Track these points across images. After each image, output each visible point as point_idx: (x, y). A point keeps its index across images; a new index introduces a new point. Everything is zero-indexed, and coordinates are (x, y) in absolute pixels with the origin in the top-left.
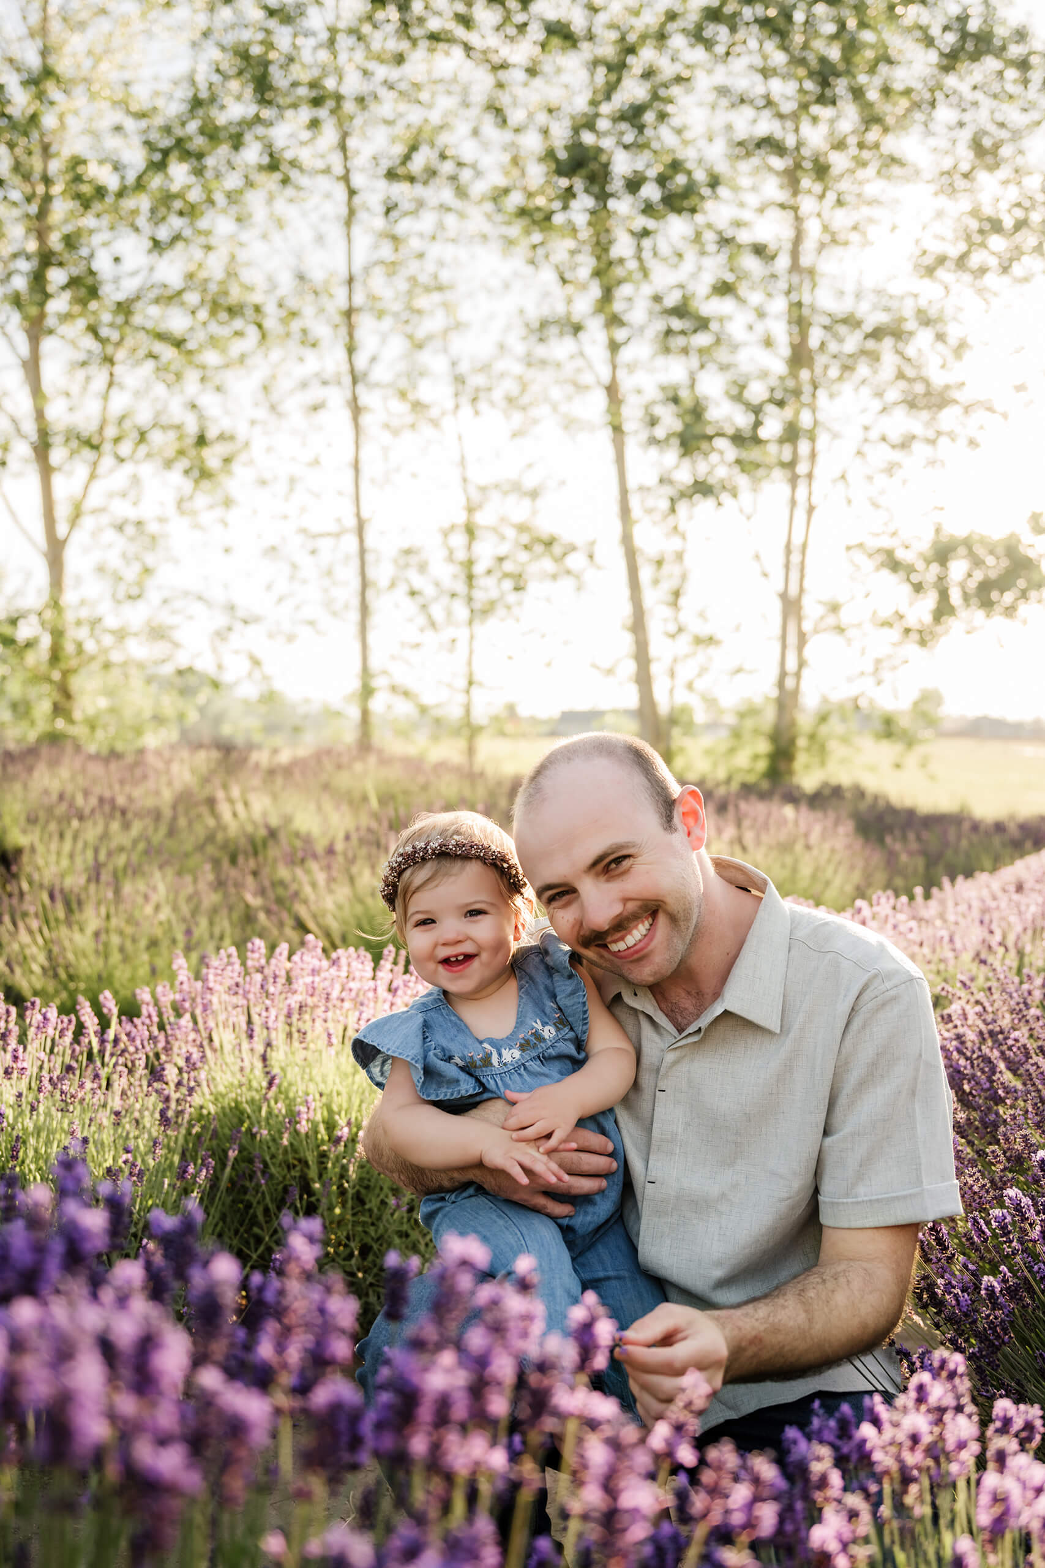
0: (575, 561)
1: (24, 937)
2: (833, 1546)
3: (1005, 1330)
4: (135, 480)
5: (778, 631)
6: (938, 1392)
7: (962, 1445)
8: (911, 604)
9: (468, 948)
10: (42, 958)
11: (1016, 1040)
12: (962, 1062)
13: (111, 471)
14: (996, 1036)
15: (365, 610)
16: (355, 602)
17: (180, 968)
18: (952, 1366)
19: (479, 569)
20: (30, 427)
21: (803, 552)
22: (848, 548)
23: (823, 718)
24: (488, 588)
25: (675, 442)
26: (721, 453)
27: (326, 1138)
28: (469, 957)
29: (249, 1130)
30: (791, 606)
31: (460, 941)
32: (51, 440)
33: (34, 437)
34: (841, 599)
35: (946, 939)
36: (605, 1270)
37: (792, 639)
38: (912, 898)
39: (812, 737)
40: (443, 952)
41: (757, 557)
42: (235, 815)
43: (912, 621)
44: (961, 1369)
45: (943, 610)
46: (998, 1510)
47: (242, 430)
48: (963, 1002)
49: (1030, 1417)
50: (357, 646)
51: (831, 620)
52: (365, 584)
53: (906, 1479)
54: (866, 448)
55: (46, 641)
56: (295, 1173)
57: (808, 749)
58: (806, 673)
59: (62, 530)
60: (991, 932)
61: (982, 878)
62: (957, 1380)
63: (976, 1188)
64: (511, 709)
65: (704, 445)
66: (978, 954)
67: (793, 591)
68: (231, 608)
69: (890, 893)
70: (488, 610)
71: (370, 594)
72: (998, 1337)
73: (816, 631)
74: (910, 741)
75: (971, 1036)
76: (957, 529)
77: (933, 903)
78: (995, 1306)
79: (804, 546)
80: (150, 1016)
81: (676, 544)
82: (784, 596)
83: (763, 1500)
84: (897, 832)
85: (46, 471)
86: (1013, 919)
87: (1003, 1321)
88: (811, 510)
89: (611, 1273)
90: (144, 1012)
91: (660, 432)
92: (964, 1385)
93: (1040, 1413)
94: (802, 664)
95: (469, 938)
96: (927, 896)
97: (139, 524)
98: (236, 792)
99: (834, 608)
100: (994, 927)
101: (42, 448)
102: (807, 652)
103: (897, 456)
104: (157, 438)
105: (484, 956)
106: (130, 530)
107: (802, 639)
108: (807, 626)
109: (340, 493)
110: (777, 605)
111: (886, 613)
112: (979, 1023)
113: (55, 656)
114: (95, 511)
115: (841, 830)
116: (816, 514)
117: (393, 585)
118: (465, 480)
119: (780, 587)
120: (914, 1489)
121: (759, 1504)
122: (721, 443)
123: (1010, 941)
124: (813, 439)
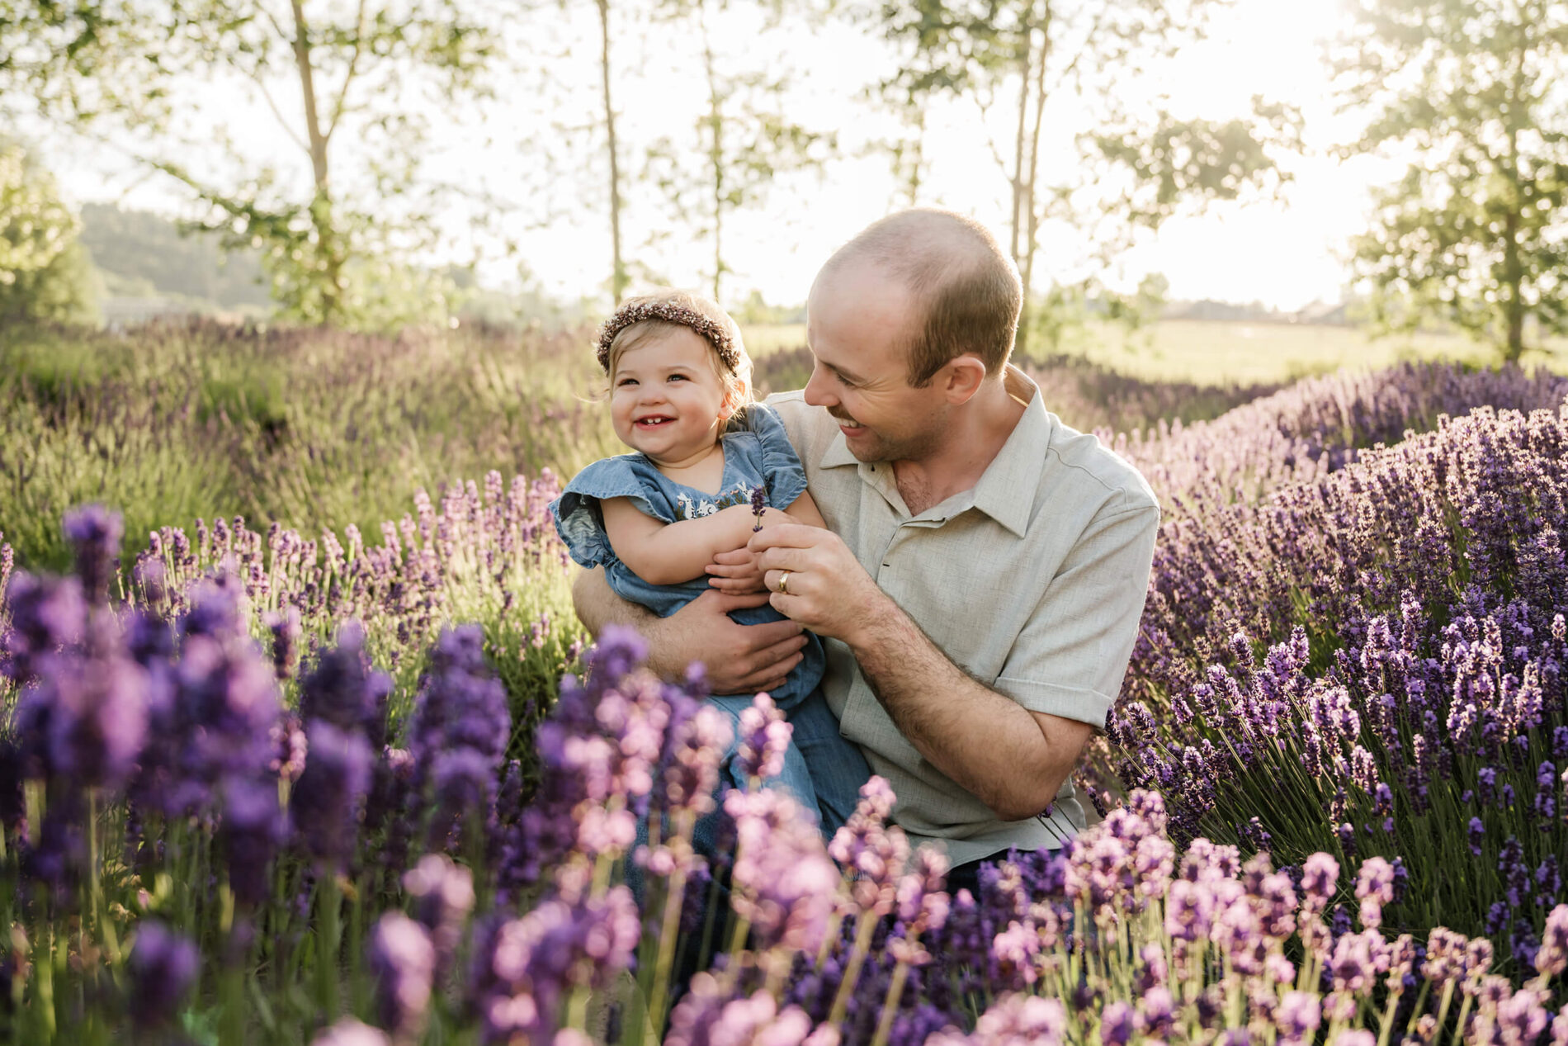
0: (817, 150)
1: (286, 493)
2: (1017, 955)
3: (1205, 797)
4: (394, 77)
5: (1008, 214)
6: (1131, 823)
7: (1154, 865)
8: (1137, 187)
9: (666, 411)
10: (304, 511)
11: (1226, 548)
12: (1173, 571)
13: (370, 68)
14: (1206, 546)
15: (616, 201)
16: (607, 192)
17: (422, 502)
18: (1149, 804)
19: (726, 159)
20: (289, 27)
21: (1035, 141)
22: (1078, 137)
23: (1056, 301)
24: (734, 177)
25: (913, 32)
26: (958, 42)
27: (563, 655)
28: (666, 420)
29: (489, 649)
30: (1022, 190)
31: (657, 403)
32: (310, 39)
33: (294, 37)
34: (1072, 185)
35: (1162, 475)
36: (810, 738)
37: (1024, 223)
38: (1129, 438)
39: (1044, 318)
40: (639, 413)
41: (991, 144)
42: (491, 386)
43: (1139, 203)
44: (1159, 806)
45: (1167, 193)
46: (1188, 917)
47: (493, 23)
48: (1174, 520)
49: (1226, 855)
50: (610, 237)
51: (1060, 205)
52: (616, 175)
53: (1098, 899)
54: (1098, 36)
55: (314, 238)
56: (535, 690)
57: (1038, 330)
58: (1036, 255)
59: (324, 127)
60: (1206, 469)
61: (1199, 426)
62: (1153, 816)
63: (1182, 678)
64: (757, 297)
65: (942, 35)
66: (1193, 489)
67: (1025, 178)
68: (487, 197)
69: (1109, 428)
70: (735, 199)
71: (622, 187)
72: (1199, 805)
73: (1046, 215)
74: (1135, 323)
75: (1182, 549)
76: (1181, 115)
77: (1151, 444)
78: (1197, 775)
79: (1036, 133)
80: (393, 546)
81: (912, 133)
82: (1016, 182)
83: (933, 892)
84: (1119, 393)
85: (306, 70)
86: (1227, 455)
87: (1204, 789)
88: (1043, 97)
89: (817, 741)
90: (387, 541)
91: (898, 22)
92: (1161, 820)
93: (1237, 853)
94: (1033, 247)
95: (667, 401)
96: (1145, 438)
97: (402, 119)
98: (491, 366)
99: (1064, 194)
100: (1209, 463)
101: (302, 45)
102: (1039, 236)
103: (1126, 44)
104: (413, 33)
105: (682, 421)
106: (393, 125)
107: (1033, 223)
108: (1038, 211)
109: (592, 88)
110: (1009, 191)
111: (1113, 198)
112: (1191, 536)
113: (322, 249)
114: (355, 109)
115: (1065, 388)
116: (1048, 103)
117: (642, 177)
118: (710, 72)
119: (1012, 173)
120: (1106, 909)
121: (928, 896)
122: (959, 33)
123: (1225, 477)
124: (1044, 29)
